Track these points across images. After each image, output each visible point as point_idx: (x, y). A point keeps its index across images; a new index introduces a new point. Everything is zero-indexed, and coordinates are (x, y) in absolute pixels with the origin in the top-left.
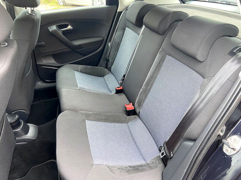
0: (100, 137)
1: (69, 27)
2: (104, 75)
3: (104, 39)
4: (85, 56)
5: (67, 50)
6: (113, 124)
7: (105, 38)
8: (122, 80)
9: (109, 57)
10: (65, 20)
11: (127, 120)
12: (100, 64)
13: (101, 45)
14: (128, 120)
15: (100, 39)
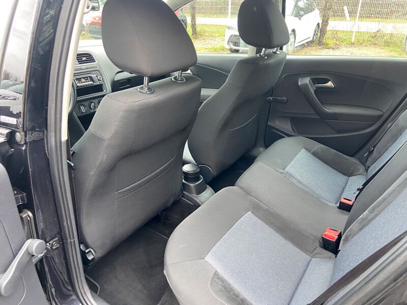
0: (246, 241)
1: (330, 84)
2: (352, 173)
3: (383, 115)
4: (339, 132)
5: (312, 117)
6: (286, 241)
7: (386, 115)
8: (358, 190)
9: (374, 147)
10: (327, 73)
11: (314, 253)
12: (358, 155)
13: (374, 124)
14: (316, 254)
15: (376, 113)
